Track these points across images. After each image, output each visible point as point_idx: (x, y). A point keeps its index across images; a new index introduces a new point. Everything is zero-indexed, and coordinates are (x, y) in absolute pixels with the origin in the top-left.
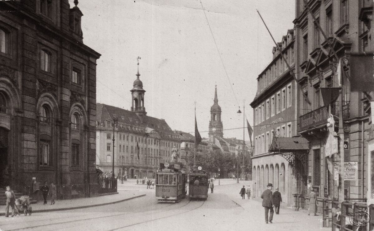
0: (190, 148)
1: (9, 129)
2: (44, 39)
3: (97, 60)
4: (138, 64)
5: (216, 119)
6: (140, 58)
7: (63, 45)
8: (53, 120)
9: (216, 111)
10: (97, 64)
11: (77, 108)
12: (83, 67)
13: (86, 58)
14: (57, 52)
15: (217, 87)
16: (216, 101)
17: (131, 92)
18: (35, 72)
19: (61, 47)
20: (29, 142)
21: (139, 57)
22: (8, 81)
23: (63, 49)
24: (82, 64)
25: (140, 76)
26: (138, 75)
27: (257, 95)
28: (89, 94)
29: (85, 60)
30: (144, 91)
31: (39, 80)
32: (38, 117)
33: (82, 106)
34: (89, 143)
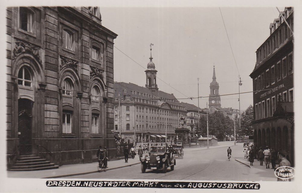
0: (195, 117)
1: (33, 100)
2: (66, 20)
3: (114, 40)
4: (151, 50)
5: (215, 94)
6: (153, 45)
7: (83, 26)
8: (75, 92)
9: (214, 87)
10: (114, 43)
11: (97, 82)
12: (102, 45)
13: (105, 38)
14: (77, 32)
15: (215, 67)
16: (214, 78)
17: (145, 72)
18: (58, 49)
19: (81, 28)
20: (51, 112)
21: (151, 44)
22: (32, 57)
23: (83, 30)
24: (101, 43)
25: (152, 59)
26: (151, 59)
27: (255, 67)
28: (107, 69)
29: (104, 39)
30: (156, 71)
31: (61, 57)
32: (60, 90)
33: (101, 80)
34: (108, 113)
